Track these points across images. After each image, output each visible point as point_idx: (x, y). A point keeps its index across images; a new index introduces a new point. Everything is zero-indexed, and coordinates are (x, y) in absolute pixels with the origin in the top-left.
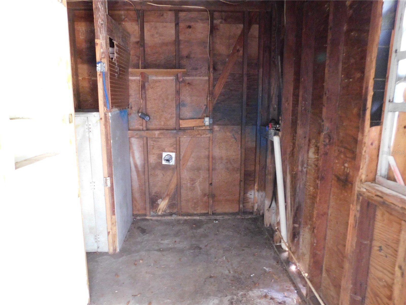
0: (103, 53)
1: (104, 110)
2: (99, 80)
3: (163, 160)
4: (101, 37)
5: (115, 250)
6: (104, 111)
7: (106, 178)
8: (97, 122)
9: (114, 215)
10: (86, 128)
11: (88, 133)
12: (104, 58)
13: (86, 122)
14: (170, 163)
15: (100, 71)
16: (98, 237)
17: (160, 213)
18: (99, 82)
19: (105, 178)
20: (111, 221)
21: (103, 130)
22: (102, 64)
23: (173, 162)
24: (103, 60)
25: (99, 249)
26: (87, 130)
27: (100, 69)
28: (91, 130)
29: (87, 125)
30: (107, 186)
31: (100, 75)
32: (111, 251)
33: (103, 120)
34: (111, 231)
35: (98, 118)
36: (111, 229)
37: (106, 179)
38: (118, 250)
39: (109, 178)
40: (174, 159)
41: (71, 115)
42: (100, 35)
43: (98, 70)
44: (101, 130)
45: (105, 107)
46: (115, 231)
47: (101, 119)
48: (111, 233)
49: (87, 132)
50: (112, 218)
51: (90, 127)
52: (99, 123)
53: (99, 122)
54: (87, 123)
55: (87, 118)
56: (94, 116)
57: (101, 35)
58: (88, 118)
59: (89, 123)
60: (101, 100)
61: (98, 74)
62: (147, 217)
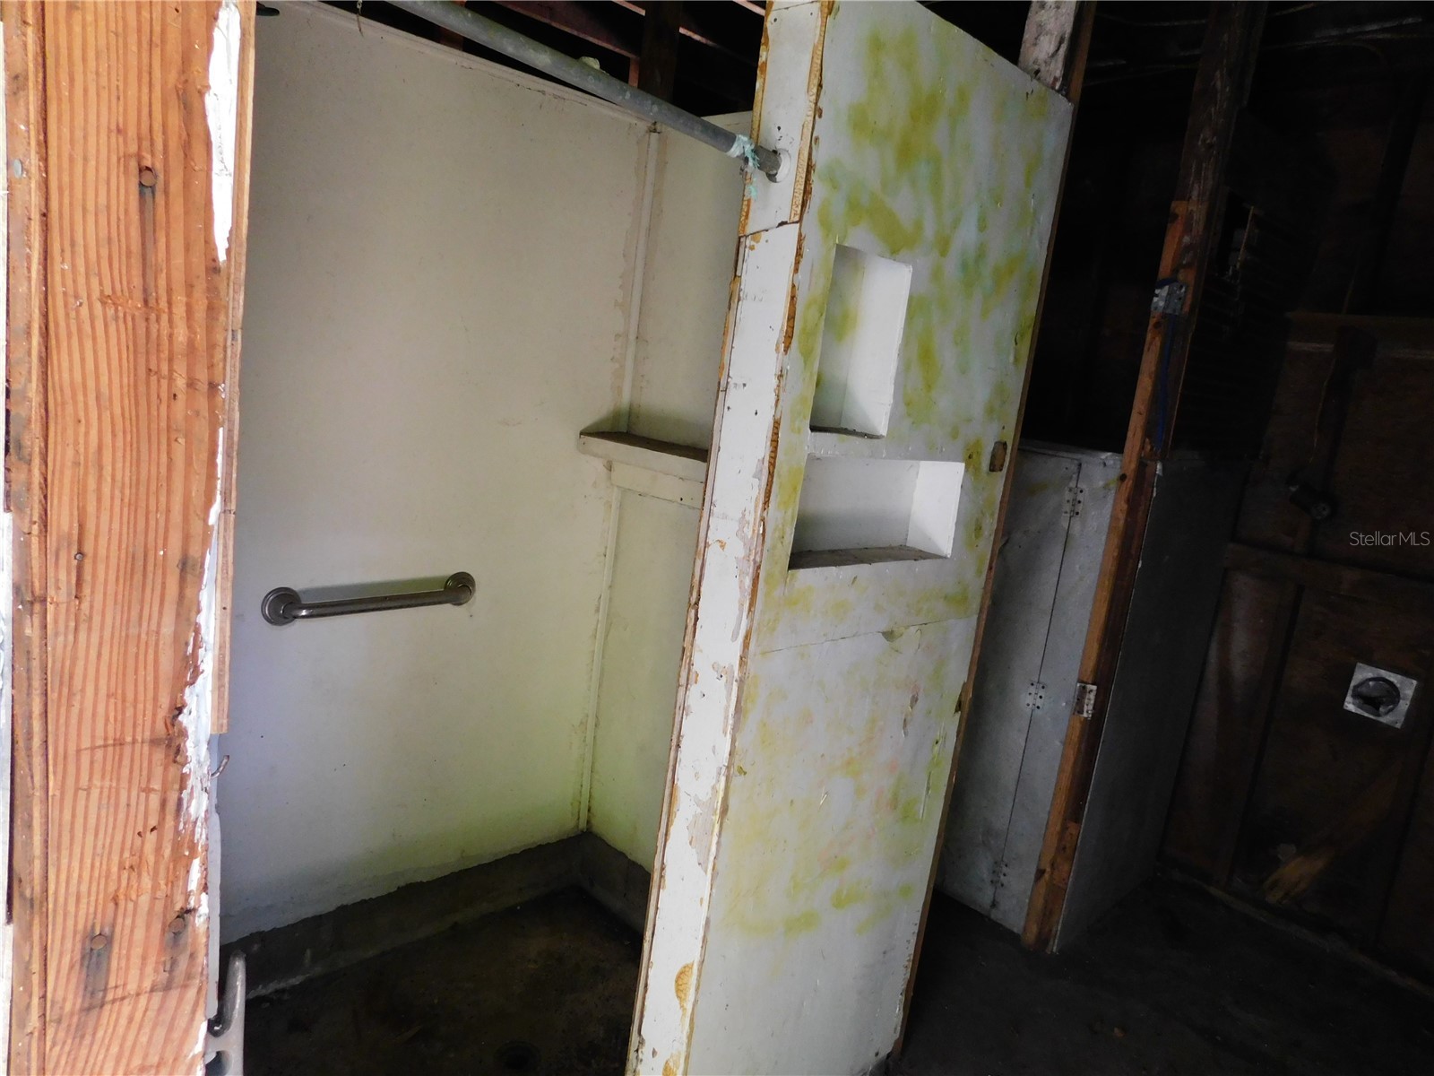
0: (1188, 248)
1: (1142, 448)
2: (1151, 344)
3: (1350, 692)
4: (1195, 194)
5: (1043, 939)
6: (1140, 453)
7: (1083, 685)
8: (1106, 487)
9: (1077, 820)
10: (1067, 499)
11: (1068, 515)
12: (1189, 265)
13: (1071, 478)
14: (1379, 715)
15: (1161, 310)
16: (1005, 869)
17: (1273, 898)
18: (1149, 349)
19: (1082, 682)
20: (1061, 839)
21: (1118, 519)
22: (1175, 288)
23: (1394, 717)
24: (1181, 277)
25: (993, 911)
26: (1067, 507)
27: (1162, 304)
28: (1079, 508)
29: (1070, 490)
30: (1081, 712)
31: (1157, 325)
32: (1030, 936)
33: (1129, 483)
34: (1048, 869)
35: (1114, 474)
36: (1053, 865)
37: (1084, 688)
38: (1054, 947)
39: (1094, 688)
40: (1404, 705)
41: (1001, 447)
42: (1193, 186)
43: (1156, 308)
44: (1114, 518)
45: (1147, 440)
46: (1064, 880)
47: (1123, 478)
48: (1047, 876)
49: (1066, 512)
50: (1064, 828)
51: (1080, 497)
52: (1113, 492)
53: (1113, 486)
54: (1072, 484)
55: (1080, 465)
56: (1105, 464)
57: (1196, 186)
58: (1084, 466)
59: (1082, 485)
60: (1140, 414)
61: (1152, 321)
62: (1213, 890)
